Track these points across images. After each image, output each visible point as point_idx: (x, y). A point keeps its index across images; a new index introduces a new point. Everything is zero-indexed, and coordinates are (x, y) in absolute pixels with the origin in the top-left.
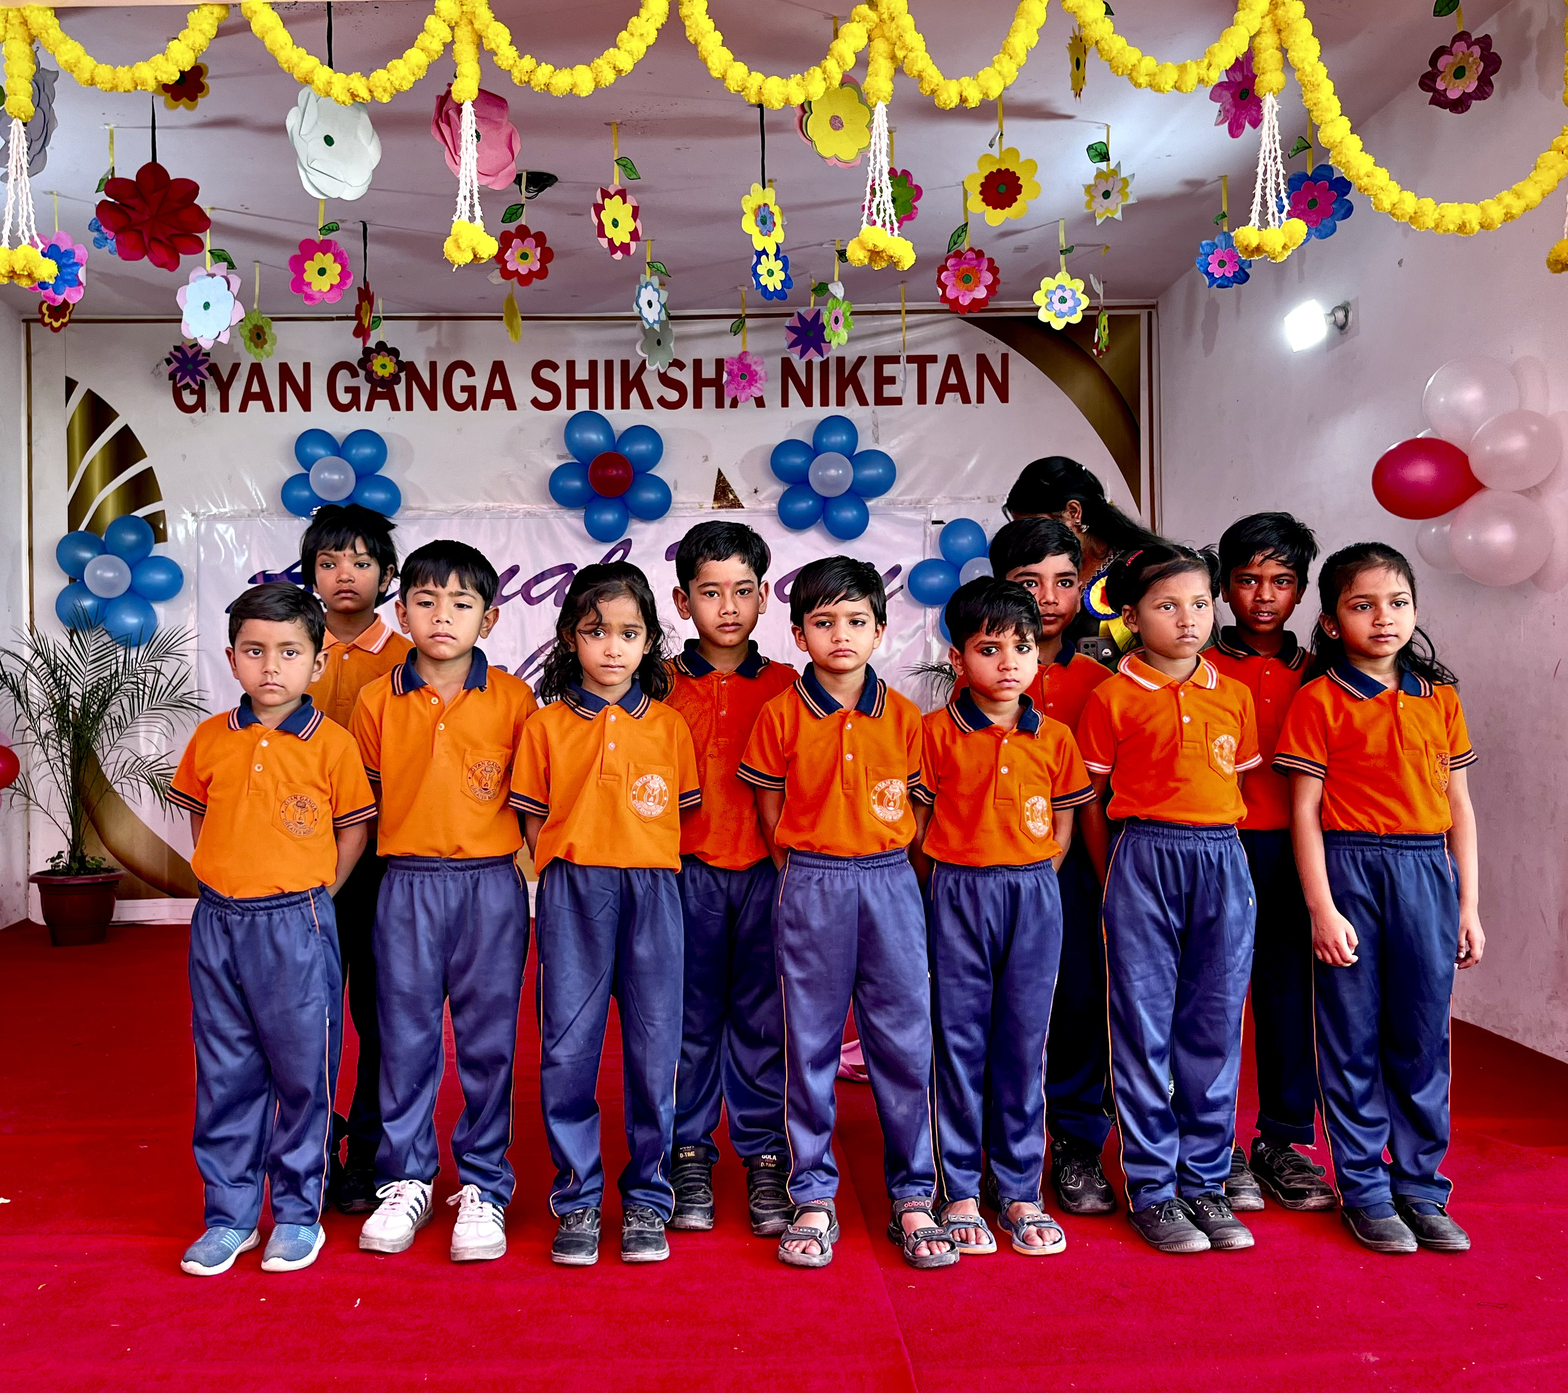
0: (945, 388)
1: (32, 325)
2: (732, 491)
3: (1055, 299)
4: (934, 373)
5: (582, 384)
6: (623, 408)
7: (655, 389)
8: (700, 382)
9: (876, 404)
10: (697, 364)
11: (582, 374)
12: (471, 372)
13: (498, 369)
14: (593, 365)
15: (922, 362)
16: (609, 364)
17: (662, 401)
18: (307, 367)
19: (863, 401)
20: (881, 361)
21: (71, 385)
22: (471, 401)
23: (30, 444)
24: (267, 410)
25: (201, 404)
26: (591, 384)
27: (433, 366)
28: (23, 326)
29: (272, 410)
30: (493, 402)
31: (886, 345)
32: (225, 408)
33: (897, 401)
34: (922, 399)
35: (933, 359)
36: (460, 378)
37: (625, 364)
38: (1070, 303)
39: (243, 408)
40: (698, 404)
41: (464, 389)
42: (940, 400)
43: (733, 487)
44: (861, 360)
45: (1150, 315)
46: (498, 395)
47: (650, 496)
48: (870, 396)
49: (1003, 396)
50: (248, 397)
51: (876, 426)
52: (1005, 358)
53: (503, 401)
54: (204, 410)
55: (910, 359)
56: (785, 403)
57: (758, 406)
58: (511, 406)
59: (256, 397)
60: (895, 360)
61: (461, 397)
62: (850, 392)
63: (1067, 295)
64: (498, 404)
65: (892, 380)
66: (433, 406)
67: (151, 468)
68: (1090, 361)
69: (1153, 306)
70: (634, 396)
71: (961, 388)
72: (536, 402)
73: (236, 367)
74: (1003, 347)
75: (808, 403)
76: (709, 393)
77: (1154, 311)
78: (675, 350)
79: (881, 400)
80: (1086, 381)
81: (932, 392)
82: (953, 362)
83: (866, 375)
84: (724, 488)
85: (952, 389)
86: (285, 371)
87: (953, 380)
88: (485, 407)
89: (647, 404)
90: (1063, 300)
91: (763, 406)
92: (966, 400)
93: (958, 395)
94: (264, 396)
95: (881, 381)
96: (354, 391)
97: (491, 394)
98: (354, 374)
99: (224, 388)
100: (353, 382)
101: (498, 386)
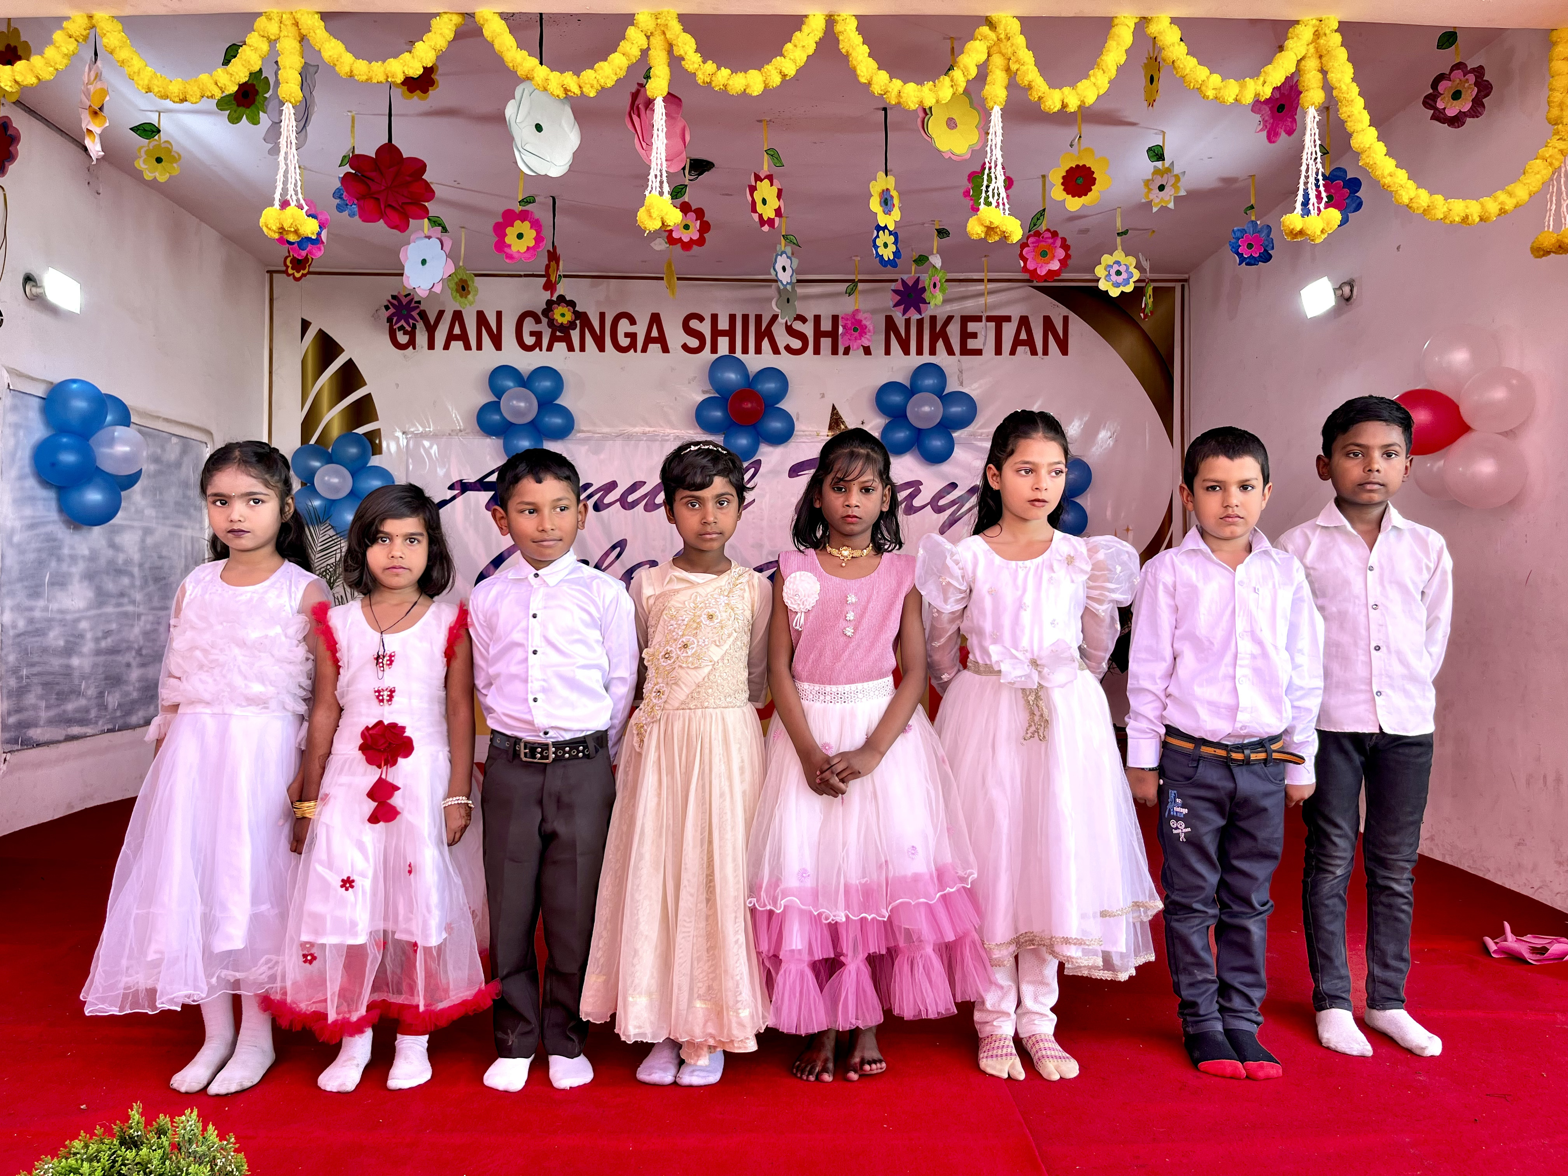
0: (1017, 342)
1: (275, 275)
2: (843, 422)
3: (1113, 272)
4: (1009, 331)
5: (723, 333)
6: (756, 353)
7: (783, 339)
8: (819, 334)
9: (961, 354)
10: (817, 319)
11: (723, 325)
12: (633, 322)
13: (655, 319)
14: (732, 318)
15: (999, 321)
16: (745, 318)
17: (788, 348)
18: (499, 314)
19: (950, 352)
20: (965, 320)
21: (305, 325)
22: (633, 345)
23: (271, 373)
24: (466, 349)
25: (412, 343)
26: (730, 334)
27: (602, 316)
28: (267, 276)
29: (470, 349)
30: (651, 346)
31: (970, 306)
32: (431, 346)
33: (979, 352)
34: (998, 351)
35: (1008, 319)
36: (624, 326)
37: (759, 318)
38: (1124, 276)
39: (446, 347)
40: (817, 351)
41: (627, 335)
42: (1013, 352)
43: (844, 419)
44: (950, 319)
45: (1183, 287)
46: (654, 341)
47: (776, 425)
48: (957, 348)
49: (1064, 351)
50: (451, 337)
51: (961, 372)
52: (1066, 319)
53: (659, 345)
54: (414, 348)
55: (990, 319)
56: (888, 352)
57: (866, 354)
58: (665, 350)
59: (457, 338)
60: (978, 319)
61: (624, 342)
62: (940, 345)
63: (1122, 269)
64: (655, 348)
65: (974, 335)
66: (601, 348)
67: (370, 394)
68: (1136, 325)
69: (1186, 280)
70: (766, 344)
71: (1030, 343)
72: (685, 347)
73: (441, 313)
74: (1065, 311)
75: (907, 352)
76: (826, 343)
77: (1186, 284)
78: (801, 308)
79: (965, 351)
80: (1130, 339)
81: (1007, 346)
82: (1024, 322)
83: (954, 331)
84: (837, 419)
85: (1023, 343)
86: (481, 318)
87: (1023, 336)
88: (644, 350)
89: (776, 351)
90: (1118, 273)
91: (870, 354)
92: (1034, 352)
93: (1028, 348)
94: (464, 337)
95: (966, 335)
96: (538, 335)
97: (648, 340)
98: (538, 321)
99: (431, 330)
100: (537, 328)
101: (655, 333)
